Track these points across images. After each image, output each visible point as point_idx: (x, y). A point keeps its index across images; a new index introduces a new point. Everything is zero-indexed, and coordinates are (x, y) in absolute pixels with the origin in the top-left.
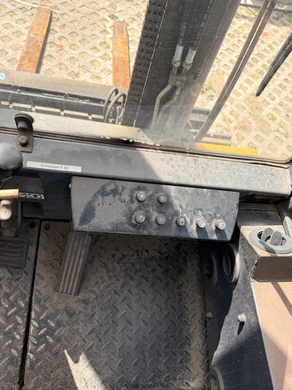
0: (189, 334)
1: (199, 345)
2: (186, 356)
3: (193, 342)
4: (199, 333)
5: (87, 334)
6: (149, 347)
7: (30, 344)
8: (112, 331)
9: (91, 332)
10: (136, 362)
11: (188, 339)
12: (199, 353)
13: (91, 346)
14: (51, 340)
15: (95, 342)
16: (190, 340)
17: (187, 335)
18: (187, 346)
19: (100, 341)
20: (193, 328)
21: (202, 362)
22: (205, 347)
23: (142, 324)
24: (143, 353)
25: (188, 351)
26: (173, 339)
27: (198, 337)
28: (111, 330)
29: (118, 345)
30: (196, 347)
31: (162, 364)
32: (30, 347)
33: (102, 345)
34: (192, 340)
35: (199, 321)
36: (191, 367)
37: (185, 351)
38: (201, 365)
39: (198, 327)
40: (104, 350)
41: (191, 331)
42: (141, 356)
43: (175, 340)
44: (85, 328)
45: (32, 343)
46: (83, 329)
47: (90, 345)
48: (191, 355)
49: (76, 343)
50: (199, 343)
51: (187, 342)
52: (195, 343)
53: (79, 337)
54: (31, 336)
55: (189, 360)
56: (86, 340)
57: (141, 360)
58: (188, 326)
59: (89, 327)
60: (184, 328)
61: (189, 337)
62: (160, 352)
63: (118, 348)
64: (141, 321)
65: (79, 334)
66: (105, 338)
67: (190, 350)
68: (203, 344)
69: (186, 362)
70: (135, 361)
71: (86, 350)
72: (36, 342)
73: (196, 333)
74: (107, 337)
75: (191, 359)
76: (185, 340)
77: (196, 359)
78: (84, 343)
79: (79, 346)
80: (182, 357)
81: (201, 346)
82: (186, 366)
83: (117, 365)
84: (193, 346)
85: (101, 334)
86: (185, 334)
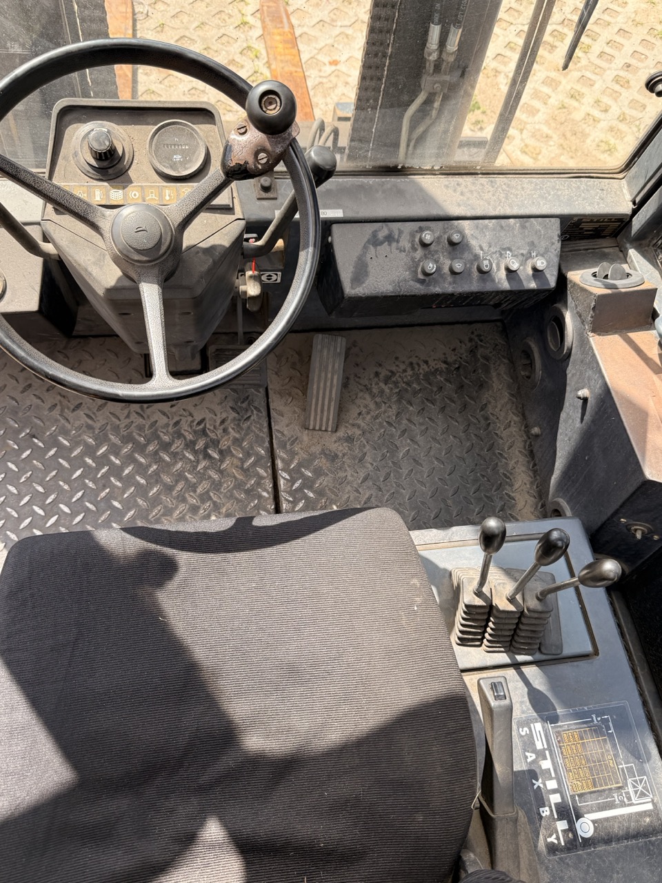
0: (507, 471)
1: (525, 484)
2: (508, 501)
3: (515, 481)
4: (524, 469)
5: (360, 482)
6: (451, 493)
7: (283, 502)
8: (395, 476)
9: (365, 479)
10: (436, 513)
11: (508, 478)
12: (527, 496)
13: (368, 498)
14: (311, 495)
15: (374, 492)
16: (512, 478)
17: (505, 472)
18: (507, 487)
19: (380, 490)
20: (513, 462)
21: (534, 506)
22: (535, 487)
23: (436, 462)
24: (444, 500)
25: (511, 494)
26: (486, 479)
27: (522, 474)
28: (392, 475)
29: (406, 493)
30: (521, 488)
31: (475, 514)
32: (284, 505)
33: (383, 496)
34: (514, 478)
35: (520, 452)
36: (517, 515)
37: (506, 494)
38: (532, 511)
39: (521, 460)
40: (387, 501)
41: (511, 466)
42: (442, 506)
43: (489, 481)
44: (355, 474)
45: (287, 500)
46: (352, 476)
47: (367, 496)
48: (516, 499)
49: (348, 496)
50: (525, 481)
51: (507, 482)
52: (520, 483)
53: (349, 488)
54: (283, 491)
55: (514, 506)
56: (360, 490)
57: (443, 511)
58: (504, 460)
59: (361, 473)
60: (499, 464)
61: (508, 474)
62: (469, 497)
63: (407, 497)
64: (434, 460)
65: (348, 483)
66: (387, 486)
67: (513, 492)
68: (532, 483)
69: (510, 509)
70: (434, 513)
71: (362, 503)
72: (291, 499)
73: (519, 468)
74: (388, 484)
75: (516, 504)
76: (503, 479)
77: (524, 503)
78: (358, 495)
79: (351, 498)
80: (503, 503)
81: (528, 486)
82: (511, 515)
83: (410, 520)
84: (516, 486)
85: (380, 481)
86: (501, 471)
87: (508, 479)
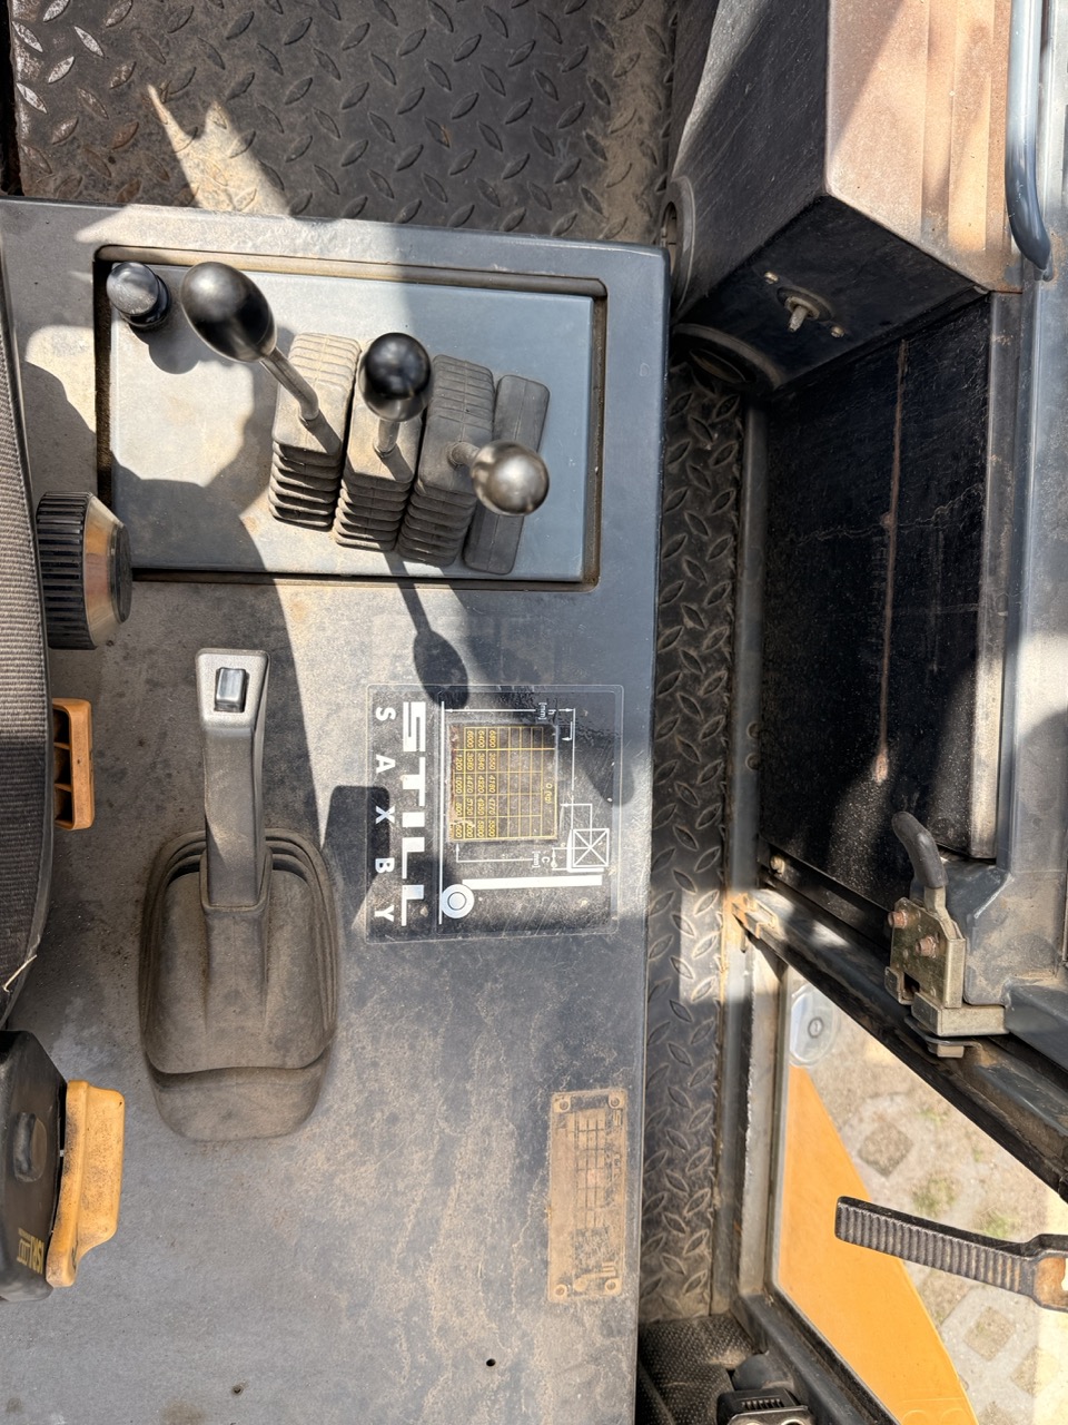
0: (606, 77)
1: (640, 120)
2: (590, 156)
3: (619, 109)
4: (647, 79)
5: (226, 34)
6: (456, 109)
8: (320, 34)
9: (242, 29)
10: (410, 155)
11: (604, 96)
12: (636, 152)
13: (242, 84)
14: (93, 45)
15: (260, 68)
16: (612, 98)
17: (601, 81)
18: (595, 119)
19: (276, 64)
20: (625, 56)
21: (647, 182)
22: (661, 132)
24: (433, 126)
25: (599, 139)
26: (548, 88)
27: (640, 93)
28: (313, 28)
29: (344, 89)
30: (629, 128)
31: (503, 175)
32: (20, 61)
33: (283, 85)
34: (619, 99)
35: (650, 30)
36: (602, 195)
37: (589, 137)
38: (639, 193)
39: (647, 54)
40: (289, 102)
41: (618, 65)
42: (427, 139)
43: (555, 95)
44: (216, 9)
45: (28, 48)
46: (207, 12)
47: (239, 77)
48: (609, 156)
49: (188, 66)
50: (641, 113)
51: (597, 108)
52: (628, 114)
53: (195, 43)
54: (17, 21)
55: (599, 171)
56: (225, 56)
57: (426, 152)
58: (606, 46)
59: (232, 10)
60: (591, 53)
61: (606, 87)
62: (497, 130)
63: (343, 100)
64: (428, 8)
65: (194, 30)
66: (295, 57)
67: (605, 136)
68: (656, 122)
69: (589, 177)
70: (404, 154)
71: (227, 93)
72: (37, 46)
73: (636, 75)
74: (300, 54)
75: (606, 167)
76: (591, 98)
77: (624, 169)
78: (218, 69)
79: (199, 76)
80: (575, 160)
81: (646, 127)
82: (585, 192)
83: (343, 159)
84: (618, 122)
85: (278, 40)
86: (592, 74)
87: (600, 99)
